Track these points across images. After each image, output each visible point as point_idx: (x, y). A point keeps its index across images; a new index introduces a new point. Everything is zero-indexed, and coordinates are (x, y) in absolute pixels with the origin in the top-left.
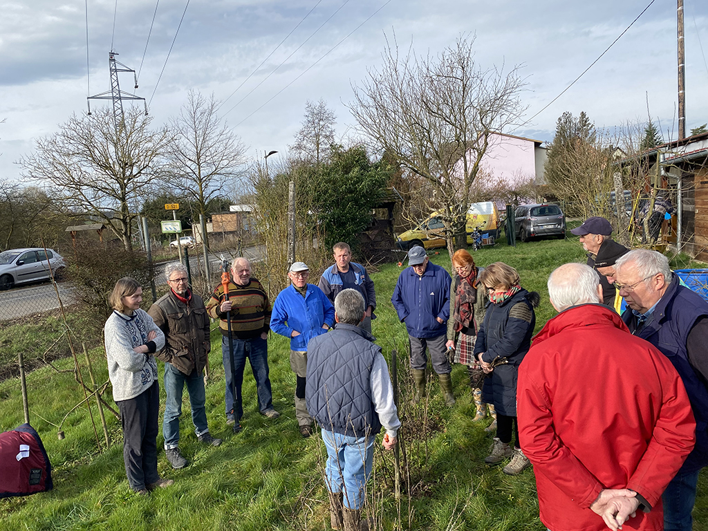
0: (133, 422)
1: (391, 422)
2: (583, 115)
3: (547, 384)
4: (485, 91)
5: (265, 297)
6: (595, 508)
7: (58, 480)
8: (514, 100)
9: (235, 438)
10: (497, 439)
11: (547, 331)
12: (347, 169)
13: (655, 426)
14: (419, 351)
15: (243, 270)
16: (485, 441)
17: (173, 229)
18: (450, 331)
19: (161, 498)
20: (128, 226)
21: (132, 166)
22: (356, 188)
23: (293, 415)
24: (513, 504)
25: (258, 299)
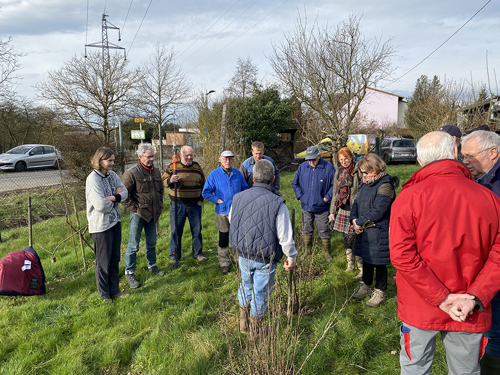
0: (102, 249)
1: (291, 251)
2: (436, 78)
3: (414, 214)
4: (367, 55)
5: (203, 176)
6: (443, 306)
7: (50, 289)
8: (387, 63)
9: (175, 271)
10: (362, 282)
11: (414, 180)
12: (264, 102)
13: (491, 250)
14: (309, 221)
15: (188, 155)
16: (353, 285)
17: (139, 137)
18: (333, 206)
19: (121, 304)
20: (108, 136)
21: (113, 94)
22: (270, 116)
23: (216, 260)
24: (372, 324)
25: (197, 177)
